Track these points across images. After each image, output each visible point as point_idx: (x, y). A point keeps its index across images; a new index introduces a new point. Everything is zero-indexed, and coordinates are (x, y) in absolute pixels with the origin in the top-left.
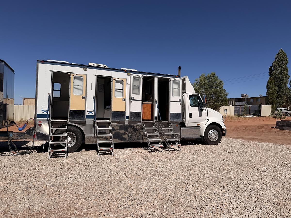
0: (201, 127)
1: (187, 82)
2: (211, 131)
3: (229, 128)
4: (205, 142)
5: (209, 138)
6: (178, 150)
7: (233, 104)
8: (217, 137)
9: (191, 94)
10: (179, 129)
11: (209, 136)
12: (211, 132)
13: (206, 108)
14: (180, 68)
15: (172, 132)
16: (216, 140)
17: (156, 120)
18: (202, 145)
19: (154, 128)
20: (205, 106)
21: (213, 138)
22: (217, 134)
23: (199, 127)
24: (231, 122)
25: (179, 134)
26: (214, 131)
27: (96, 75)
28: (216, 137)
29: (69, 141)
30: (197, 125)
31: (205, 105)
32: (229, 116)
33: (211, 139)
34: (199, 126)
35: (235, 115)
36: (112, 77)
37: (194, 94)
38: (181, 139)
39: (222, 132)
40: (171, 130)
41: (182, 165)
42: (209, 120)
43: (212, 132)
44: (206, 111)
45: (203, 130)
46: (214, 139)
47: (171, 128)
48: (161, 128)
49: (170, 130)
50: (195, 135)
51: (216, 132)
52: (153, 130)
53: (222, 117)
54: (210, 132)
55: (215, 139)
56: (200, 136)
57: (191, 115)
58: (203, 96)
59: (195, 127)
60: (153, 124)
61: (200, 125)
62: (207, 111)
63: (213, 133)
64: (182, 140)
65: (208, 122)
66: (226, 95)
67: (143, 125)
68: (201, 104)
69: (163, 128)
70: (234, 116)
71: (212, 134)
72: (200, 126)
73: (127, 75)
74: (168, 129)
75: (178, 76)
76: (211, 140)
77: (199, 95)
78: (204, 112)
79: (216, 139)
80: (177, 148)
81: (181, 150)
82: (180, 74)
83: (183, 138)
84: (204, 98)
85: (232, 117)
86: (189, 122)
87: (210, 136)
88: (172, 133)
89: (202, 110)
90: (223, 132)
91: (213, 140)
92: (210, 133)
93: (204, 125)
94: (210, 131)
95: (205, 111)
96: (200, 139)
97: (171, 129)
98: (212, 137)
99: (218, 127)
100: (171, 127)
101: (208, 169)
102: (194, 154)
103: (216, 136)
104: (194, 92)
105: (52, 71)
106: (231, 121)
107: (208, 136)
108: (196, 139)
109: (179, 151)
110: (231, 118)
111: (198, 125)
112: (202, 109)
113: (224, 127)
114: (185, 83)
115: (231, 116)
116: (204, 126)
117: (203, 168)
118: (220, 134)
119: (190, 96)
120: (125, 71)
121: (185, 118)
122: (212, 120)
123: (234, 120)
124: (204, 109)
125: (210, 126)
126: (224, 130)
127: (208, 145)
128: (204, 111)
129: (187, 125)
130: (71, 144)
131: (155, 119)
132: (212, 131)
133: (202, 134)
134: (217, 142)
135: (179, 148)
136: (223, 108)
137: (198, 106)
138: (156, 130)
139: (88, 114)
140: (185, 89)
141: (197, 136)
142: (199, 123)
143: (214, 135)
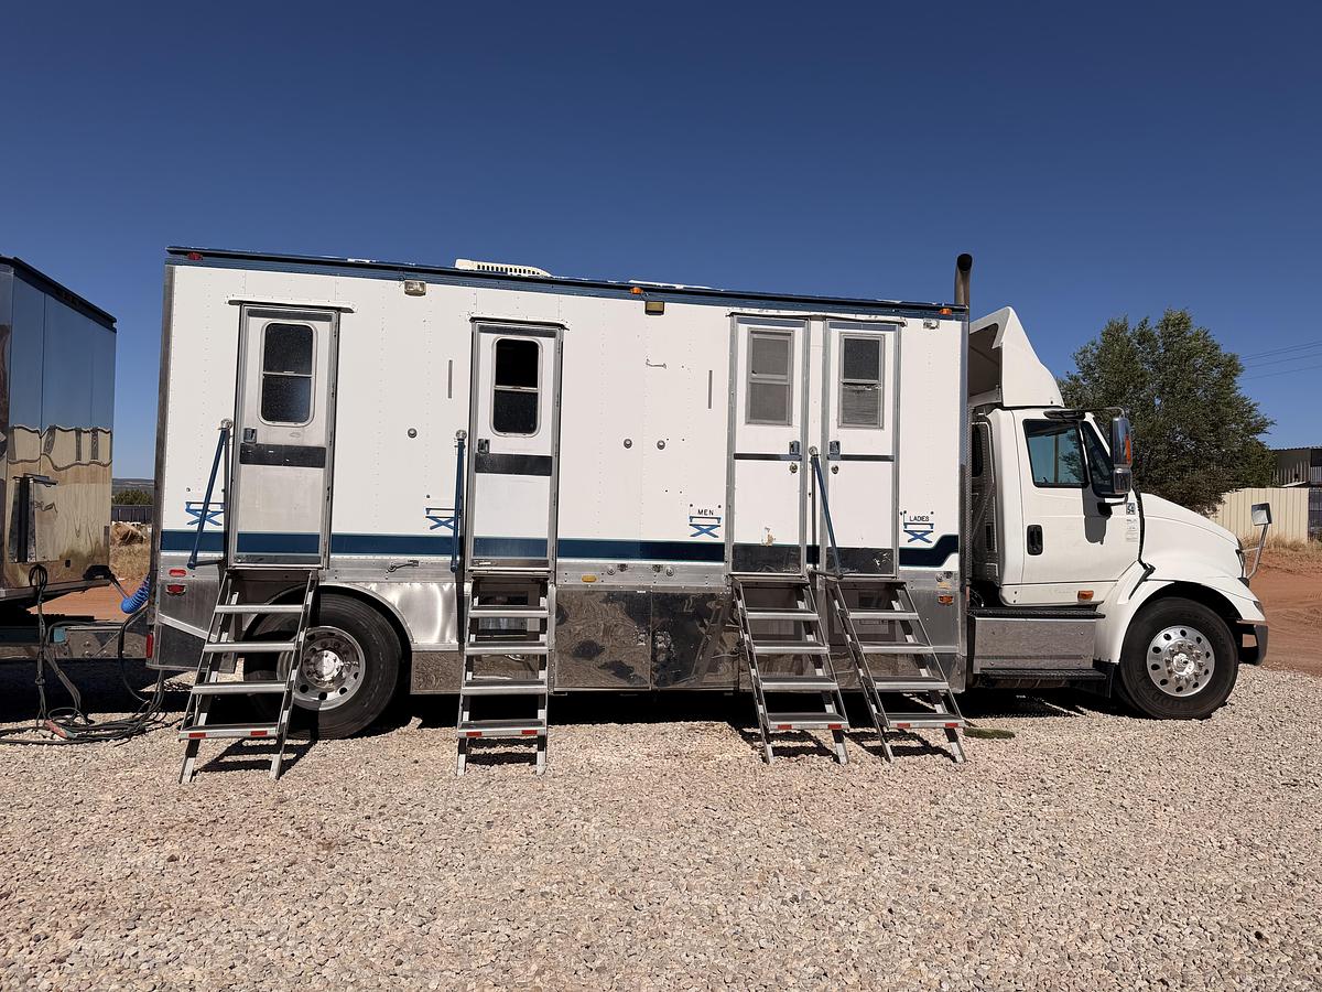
0: (1099, 610)
1: (1015, 344)
2: (1168, 637)
3: (1282, 611)
4: (1126, 699)
5: (1155, 677)
6: (945, 754)
7: (1296, 476)
8: (1207, 672)
9: (1039, 415)
10: (959, 620)
11: (1155, 667)
12: (1168, 639)
13: (1132, 495)
14: (964, 263)
15: (910, 638)
16: (1198, 690)
17: (811, 566)
18: (1110, 718)
19: (804, 612)
20: (1124, 482)
21: (1178, 680)
22: (1208, 655)
23: (1086, 608)
24: (1289, 575)
25: (959, 649)
26: (1183, 633)
27: (473, 320)
28: (1196, 675)
29: (328, 678)
30: (1074, 600)
31: (1124, 476)
32: (1279, 543)
33: (1164, 682)
34: (1087, 602)
35: (1311, 534)
36: (562, 327)
37: (1056, 413)
38: (974, 683)
39: (1240, 640)
40: (907, 626)
41: (944, 881)
42: (1150, 570)
43: (1171, 642)
44: (1130, 511)
45: (1115, 627)
46: (1183, 683)
47: (906, 616)
48: (844, 616)
49: (899, 628)
50: (1063, 657)
51: (1199, 640)
52: (797, 623)
53: (1238, 552)
54: (1160, 641)
55: (1192, 683)
56: (1099, 665)
57: (1035, 539)
58: (1111, 422)
59: (1063, 613)
60: (796, 591)
61: (1094, 599)
62: (1137, 512)
63: (1180, 648)
64: (978, 685)
65: (1144, 579)
66: (1260, 428)
67: (738, 591)
68: (1101, 475)
69: (853, 615)
70: (1303, 537)
71: (1173, 654)
72: (1095, 606)
73: (647, 312)
74: (891, 622)
75: (953, 310)
76: (1169, 690)
77: (1089, 417)
78: (1120, 519)
79: (1196, 685)
80: (943, 742)
81: (962, 754)
82: (967, 301)
83: (984, 677)
84: (1121, 436)
85: (1295, 547)
86: (1022, 579)
87: (1162, 664)
88: (911, 644)
89: (1106, 511)
90: (1249, 641)
91: (1179, 689)
92: (1157, 650)
93: (1123, 600)
94: (1163, 633)
95: (1130, 517)
96: (1099, 683)
97: (904, 623)
98: (1170, 672)
99: (1208, 614)
100: (908, 608)
101: (1129, 941)
102: (1049, 784)
103: (1200, 666)
104: (1058, 401)
105: (241, 303)
106: (1290, 566)
107: (1150, 664)
108: (1073, 681)
109: (954, 759)
110: (1288, 552)
111: (1082, 595)
112: (1107, 500)
113: (1249, 612)
114: (999, 351)
115: (1288, 541)
116: (1122, 604)
117: (1095, 926)
118: (1227, 656)
119: (1032, 428)
120: (636, 290)
121: (1000, 558)
122: (1173, 567)
123: (1306, 564)
124: (1122, 500)
125: (1162, 607)
126: (1249, 628)
127: (1146, 722)
128: (1119, 512)
129: (1010, 595)
130: (343, 691)
131: (808, 562)
132: (1174, 633)
133: (1110, 652)
134: (1202, 706)
135: (952, 736)
136: (1239, 502)
137: (1083, 486)
138: (810, 627)
139: (431, 528)
140: (1000, 387)
141: (1074, 664)
142: (1086, 588)
143: (1183, 657)
